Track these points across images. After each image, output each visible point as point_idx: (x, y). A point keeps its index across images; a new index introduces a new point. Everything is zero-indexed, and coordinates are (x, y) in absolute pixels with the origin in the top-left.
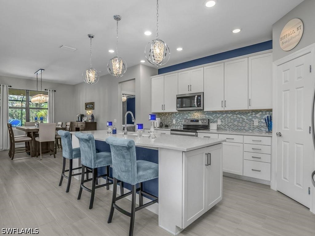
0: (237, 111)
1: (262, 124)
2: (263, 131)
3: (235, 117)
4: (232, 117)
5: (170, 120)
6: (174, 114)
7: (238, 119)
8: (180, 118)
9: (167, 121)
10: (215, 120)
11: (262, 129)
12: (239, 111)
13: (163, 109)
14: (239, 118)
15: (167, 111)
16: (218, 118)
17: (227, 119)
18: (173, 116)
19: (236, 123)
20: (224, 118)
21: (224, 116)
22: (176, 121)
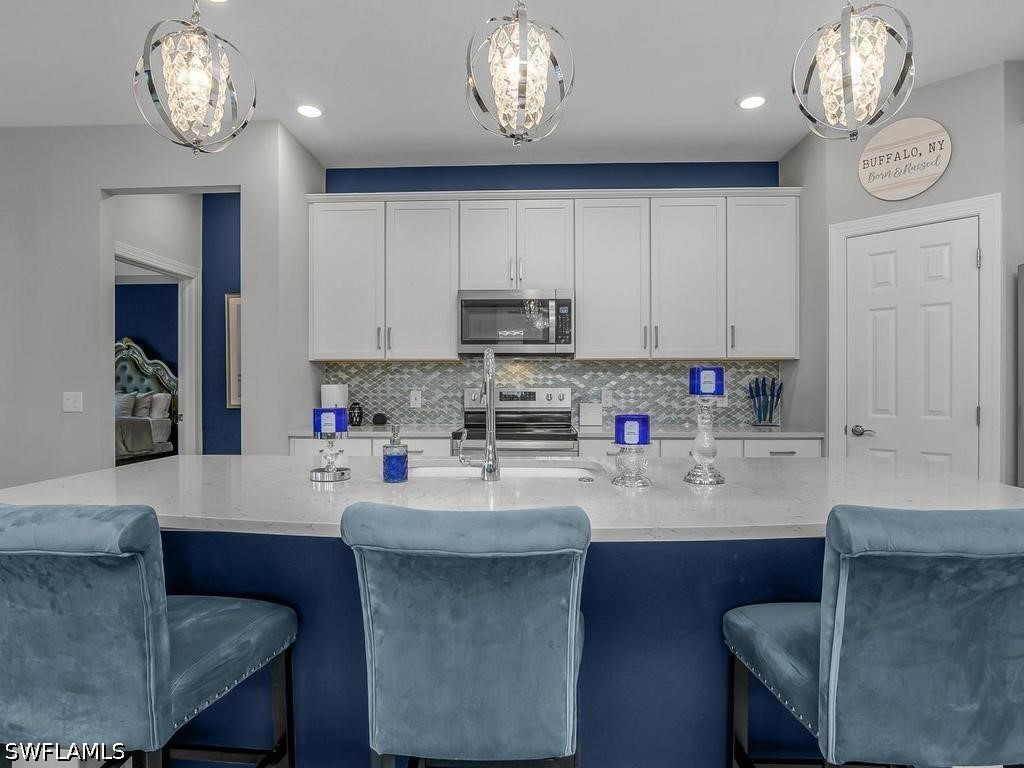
0: (665, 362)
1: (738, 404)
2: (740, 422)
3: (659, 383)
4: (650, 383)
5: (393, 391)
6: (412, 367)
7: (668, 389)
8: (446, 386)
9: (374, 397)
10: (591, 392)
11: (739, 416)
12: (674, 361)
13: (382, 345)
14: (674, 385)
15: (398, 353)
16: (603, 383)
17: (632, 389)
18: (406, 376)
19: (662, 401)
20: (622, 385)
21: (623, 377)
22: (426, 396)
